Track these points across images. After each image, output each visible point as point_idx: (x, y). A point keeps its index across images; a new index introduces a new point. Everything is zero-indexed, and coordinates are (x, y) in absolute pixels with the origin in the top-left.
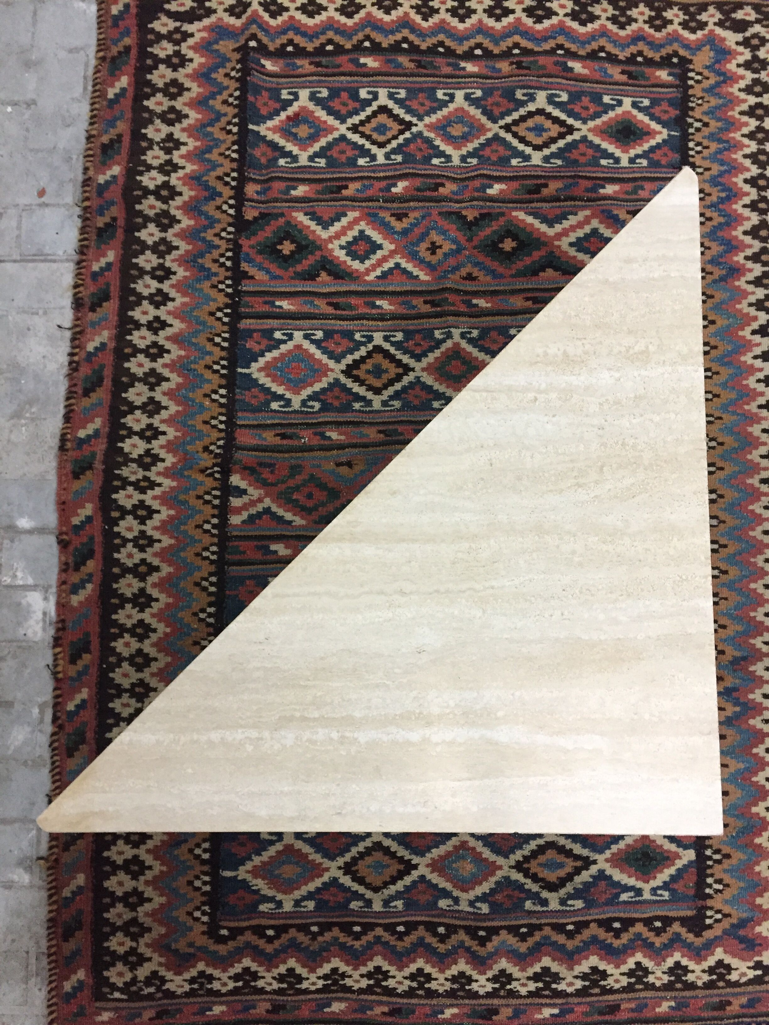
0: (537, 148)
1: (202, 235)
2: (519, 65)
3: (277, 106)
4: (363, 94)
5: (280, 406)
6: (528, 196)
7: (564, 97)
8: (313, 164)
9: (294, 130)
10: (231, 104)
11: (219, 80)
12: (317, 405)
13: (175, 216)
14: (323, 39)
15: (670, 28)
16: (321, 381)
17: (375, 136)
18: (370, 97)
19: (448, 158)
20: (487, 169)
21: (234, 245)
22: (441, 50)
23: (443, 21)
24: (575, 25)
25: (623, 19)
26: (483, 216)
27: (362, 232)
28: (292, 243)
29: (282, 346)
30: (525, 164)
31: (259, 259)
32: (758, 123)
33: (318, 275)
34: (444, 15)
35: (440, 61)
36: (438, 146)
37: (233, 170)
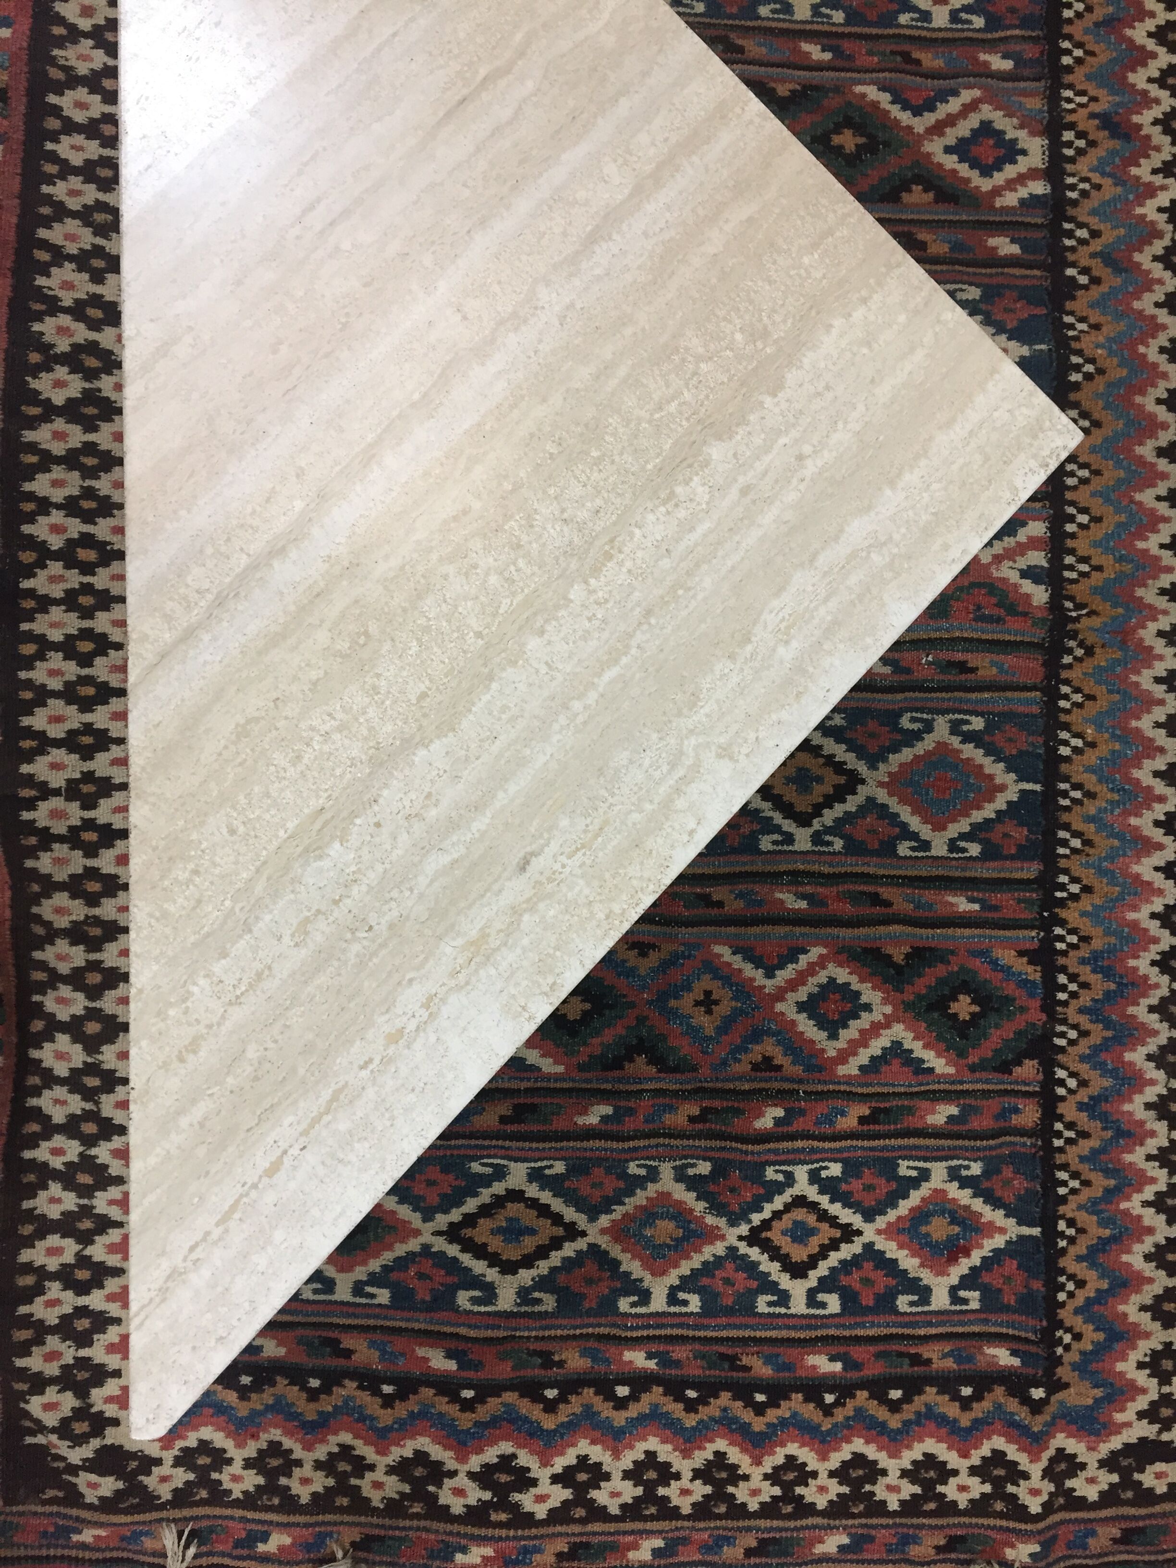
0: (515, 1195)
1: (1109, 1034)
2: (548, 1360)
3: (986, 1278)
4: (833, 1303)
5: (968, 722)
6: (536, 1100)
7: (463, 1299)
8: (921, 1164)
9: (957, 1229)
10: (1071, 1277)
11: (1091, 1327)
12: (905, 722)
13: (1158, 1067)
14: (909, 1412)
15: (251, 1450)
16: (901, 765)
17: (811, 1219)
18: (821, 1297)
19: (680, 1176)
20: (612, 1150)
21: (1055, 1012)
22: (692, 1394)
23: (686, 1454)
24: (437, 1452)
25: (343, 1467)
26: (617, 1064)
27: (833, 1036)
28: (956, 1015)
29: (967, 829)
30: (539, 1164)
31: (1010, 989)
32: (87, 1252)
33: (908, 956)
34: (684, 1466)
35: (695, 1370)
36: (698, 1199)
37: (1061, 1150)
